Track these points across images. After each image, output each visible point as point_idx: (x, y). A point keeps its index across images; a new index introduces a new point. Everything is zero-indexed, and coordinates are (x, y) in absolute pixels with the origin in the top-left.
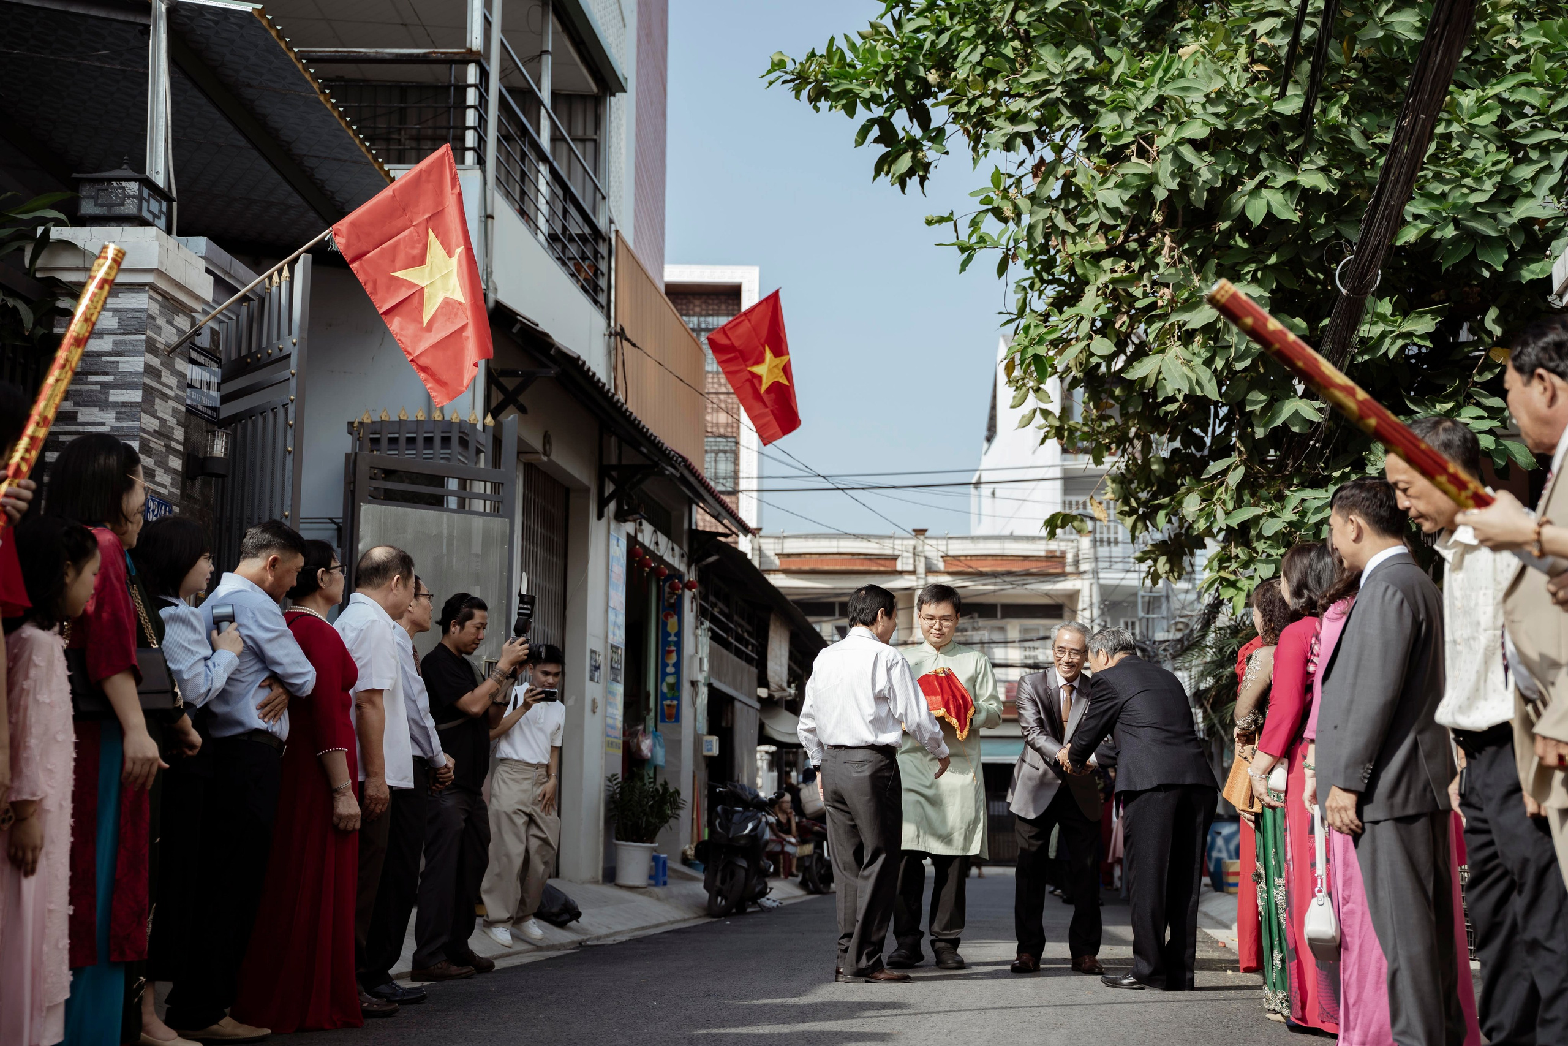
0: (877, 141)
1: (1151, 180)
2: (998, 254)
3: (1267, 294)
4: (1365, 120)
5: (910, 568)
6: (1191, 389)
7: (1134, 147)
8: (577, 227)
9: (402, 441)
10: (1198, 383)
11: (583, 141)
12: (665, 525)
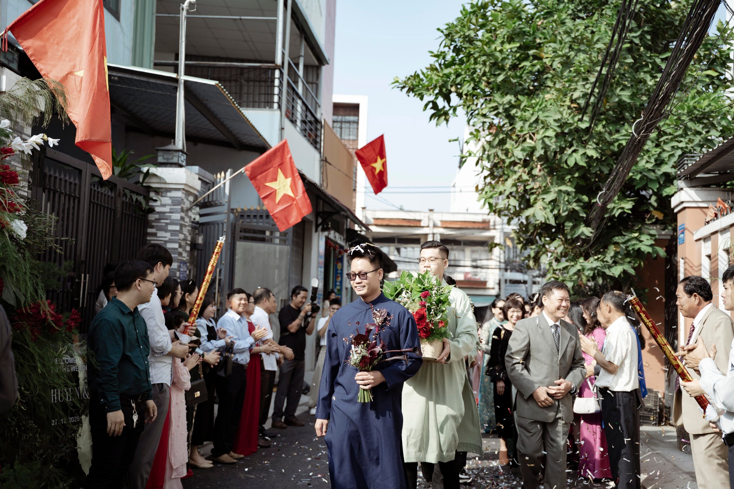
0: (431, 108)
1: (533, 149)
2: (477, 159)
3: (574, 190)
4: (611, 128)
5: (426, 225)
6: (545, 221)
7: (528, 135)
8: (310, 118)
9: (252, 217)
10: (548, 219)
11: (312, 83)
12: (338, 229)
